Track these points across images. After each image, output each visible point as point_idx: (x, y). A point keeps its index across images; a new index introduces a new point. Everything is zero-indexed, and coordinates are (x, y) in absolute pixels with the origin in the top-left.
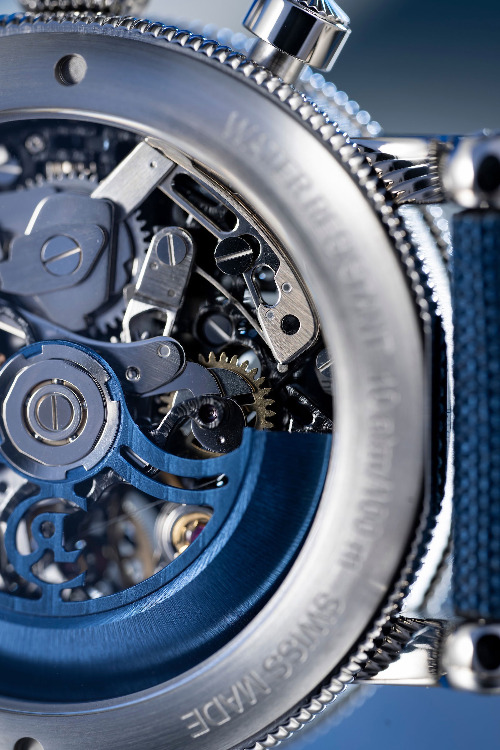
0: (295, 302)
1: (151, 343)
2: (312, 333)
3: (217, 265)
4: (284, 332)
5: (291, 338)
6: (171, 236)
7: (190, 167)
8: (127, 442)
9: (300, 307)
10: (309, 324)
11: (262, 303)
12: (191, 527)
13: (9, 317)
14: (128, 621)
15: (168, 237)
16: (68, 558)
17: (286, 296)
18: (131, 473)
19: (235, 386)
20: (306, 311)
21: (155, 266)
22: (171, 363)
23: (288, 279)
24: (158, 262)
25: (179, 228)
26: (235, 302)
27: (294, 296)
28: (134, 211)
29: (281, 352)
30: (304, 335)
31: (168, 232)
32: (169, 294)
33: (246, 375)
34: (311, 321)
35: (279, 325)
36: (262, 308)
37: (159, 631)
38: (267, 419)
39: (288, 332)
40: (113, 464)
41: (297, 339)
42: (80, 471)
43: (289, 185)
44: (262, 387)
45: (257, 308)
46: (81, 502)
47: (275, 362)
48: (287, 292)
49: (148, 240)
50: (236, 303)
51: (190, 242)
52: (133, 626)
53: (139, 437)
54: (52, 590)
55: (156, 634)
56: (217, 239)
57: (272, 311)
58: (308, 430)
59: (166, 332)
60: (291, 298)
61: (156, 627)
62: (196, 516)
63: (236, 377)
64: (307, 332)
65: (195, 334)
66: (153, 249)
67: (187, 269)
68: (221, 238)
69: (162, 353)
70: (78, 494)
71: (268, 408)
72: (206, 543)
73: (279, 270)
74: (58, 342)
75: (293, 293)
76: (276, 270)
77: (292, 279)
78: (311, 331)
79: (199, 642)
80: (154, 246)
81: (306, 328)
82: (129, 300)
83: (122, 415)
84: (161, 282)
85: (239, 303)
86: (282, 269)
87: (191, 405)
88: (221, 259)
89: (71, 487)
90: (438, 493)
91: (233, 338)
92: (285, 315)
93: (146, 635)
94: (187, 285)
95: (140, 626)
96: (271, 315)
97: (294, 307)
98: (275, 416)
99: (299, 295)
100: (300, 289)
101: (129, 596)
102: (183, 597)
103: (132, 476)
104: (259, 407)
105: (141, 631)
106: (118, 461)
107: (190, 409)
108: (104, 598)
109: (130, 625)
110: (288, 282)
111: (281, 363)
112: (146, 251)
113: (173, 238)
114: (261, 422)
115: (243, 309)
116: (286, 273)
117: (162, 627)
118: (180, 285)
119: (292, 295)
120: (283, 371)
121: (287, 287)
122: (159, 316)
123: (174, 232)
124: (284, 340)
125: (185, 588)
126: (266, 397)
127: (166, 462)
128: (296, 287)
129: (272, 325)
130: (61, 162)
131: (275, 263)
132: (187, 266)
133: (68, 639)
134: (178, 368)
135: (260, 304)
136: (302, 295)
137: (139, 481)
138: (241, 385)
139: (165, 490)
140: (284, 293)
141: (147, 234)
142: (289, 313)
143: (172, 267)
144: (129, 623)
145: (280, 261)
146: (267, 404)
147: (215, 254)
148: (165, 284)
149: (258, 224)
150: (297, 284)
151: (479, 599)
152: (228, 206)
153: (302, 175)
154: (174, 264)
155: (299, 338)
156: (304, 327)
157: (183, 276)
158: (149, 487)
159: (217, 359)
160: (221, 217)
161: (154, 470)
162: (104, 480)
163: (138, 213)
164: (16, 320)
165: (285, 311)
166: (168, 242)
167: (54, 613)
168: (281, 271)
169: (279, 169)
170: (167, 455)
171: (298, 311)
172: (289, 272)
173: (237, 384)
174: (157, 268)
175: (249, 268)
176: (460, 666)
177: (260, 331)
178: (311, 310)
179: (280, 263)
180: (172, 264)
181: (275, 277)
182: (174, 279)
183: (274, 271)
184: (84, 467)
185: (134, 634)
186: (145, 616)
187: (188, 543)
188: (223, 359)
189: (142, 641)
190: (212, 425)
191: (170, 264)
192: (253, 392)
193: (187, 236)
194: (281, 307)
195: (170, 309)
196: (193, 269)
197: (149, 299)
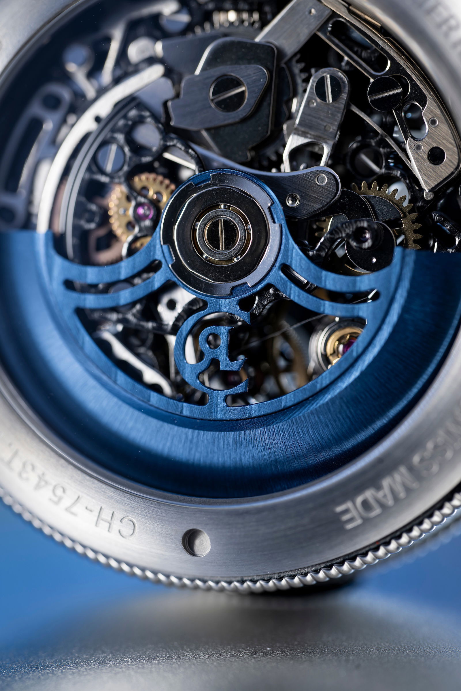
0: (441, 135)
1: (309, 172)
2: (456, 164)
3: (370, 102)
4: (431, 162)
5: (437, 168)
6: (329, 76)
7: (346, 13)
8: (288, 261)
9: (446, 140)
10: (454, 155)
11: (411, 137)
12: (343, 341)
13: (181, 149)
14: (287, 424)
15: (325, 77)
16: (232, 366)
17: (433, 130)
18: (291, 289)
19: (385, 212)
20: (451, 144)
21: (313, 103)
22: (327, 190)
23: (435, 114)
24: (316, 100)
25: (335, 69)
26: (386, 136)
27: (441, 130)
28: (295, 55)
29: (428, 181)
30: (449, 165)
31: (325, 72)
32: (326, 129)
33: (396, 201)
34: (455, 153)
35: (426, 157)
36: (410, 141)
37: (315, 433)
38: (415, 241)
39: (434, 163)
40: (275, 281)
41: (443, 169)
42: (244, 287)
43: (439, 26)
44: (410, 212)
45: (405, 142)
46: (245, 315)
47: (422, 190)
48: (434, 126)
49: (306, 81)
50: (386, 138)
51: (345, 81)
52: (292, 428)
53: (299, 256)
54: (217, 396)
55: (313, 436)
56: (369, 79)
57: (420, 143)
58: (452, 252)
59: (322, 163)
60: (437, 132)
61: (312, 429)
62: (348, 330)
63: (386, 203)
64: (452, 162)
65: (349, 166)
66: (311, 88)
67: (342, 106)
68: (373, 78)
69: (319, 181)
70: (242, 308)
71: (415, 231)
72: (361, 352)
73: (426, 106)
74: (225, 171)
75: (439, 127)
76: (424, 108)
77: (438, 114)
78: (455, 161)
79: (351, 444)
80: (312, 85)
81: (451, 159)
82: (289, 135)
83: (284, 237)
84: (319, 118)
85: (389, 137)
86: (429, 105)
87: (346, 227)
88: (373, 97)
89: (236, 302)
91: (383, 170)
92: (432, 147)
93: (303, 437)
94: (342, 120)
95: (298, 428)
96: (419, 147)
97: (440, 140)
98: (422, 238)
99: (445, 129)
100: (446, 123)
101: (288, 401)
102: (337, 402)
103: (292, 292)
104: (407, 230)
105: (299, 433)
106: (279, 278)
107: (345, 231)
108: (265, 402)
109: (289, 427)
110: (435, 117)
111: (427, 191)
112: (305, 91)
113: (330, 77)
114: (409, 244)
115: (393, 143)
116: (433, 109)
117: (318, 429)
118: (336, 120)
119: (438, 129)
120: (429, 199)
121: (433, 122)
122: (316, 149)
123: (331, 72)
124: (431, 170)
125: (339, 393)
126: (413, 222)
127: (323, 279)
128: (442, 122)
129: (420, 156)
130: (227, 11)
131: (423, 101)
132: (342, 103)
133: (231, 441)
134: (334, 195)
135: (409, 138)
136: (448, 129)
137: (299, 296)
138: (391, 211)
139: (322, 304)
140: (431, 127)
141: (304, 76)
142: (435, 145)
143: (329, 104)
144: (288, 425)
145: (428, 98)
146: (415, 228)
147: (368, 92)
148: (322, 120)
149: (407, 65)
150: (443, 118)
152: (380, 49)
153: (452, 17)
154: (331, 101)
155: (444, 168)
156: (449, 158)
157: (338, 112)
158: (307, 302)
159: (369, 188)
160: (373, 59)
161: (312, 286)
162: (265, 296)
163: (298, 56)
164: (187, 152)
165: (432, 143)
166: (325, 81)
167: (219, 416)
168: (429, 108)
169: (430, 11)
170: (324, 273)
171: (444, 143)
172: (435, 109)
173: (387, 209)
174: (315, 104)
175: (399, 105)
177: (408, 163)
178: (456, 143)
179: (428, 100)
180: (329, 101)
181: (423, 113)
182: (330, 116)
183: (422, 108)
184: (248, 283)
185: (292, 436)
186: (303, 419)
187: (340, 356)
188: (375, 187)
189: (299, 442)
190: (365, 245)
191: (327, 101)
192: (402, 218)
193: (342, 76)
194: (429, 140)
195: (326, 143)
196: (347, 106)
197: (308, 133)
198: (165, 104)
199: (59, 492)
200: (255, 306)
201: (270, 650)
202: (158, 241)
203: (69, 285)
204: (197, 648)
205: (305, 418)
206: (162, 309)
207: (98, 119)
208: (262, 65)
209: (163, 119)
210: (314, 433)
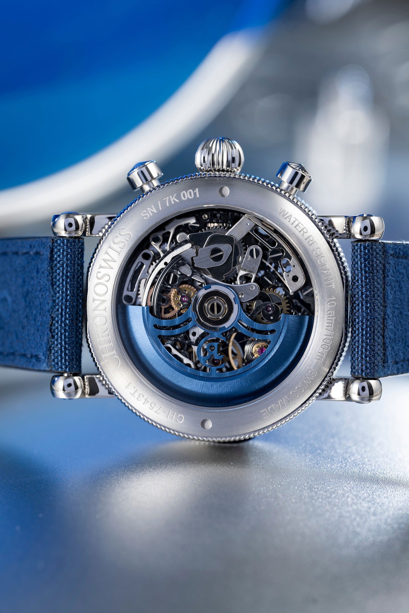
0: (297, 271)
1: (247, 285)
2: (303, 282)
3: (270, 258)
4: (293, 281)
5: (296, 284)
8: (241, 318)
9: (299, 273)
15: (253, 249)
16: (219, 357)
18: (242, 328)
19: (276, 300)
20: (301, 274)
22: (255, 291)
24: (249, 258)
25: (257, 246)
27: (298, 269)
29: (292, 288)
30: (300, 282)
31: (253, 247)
32: (253, 268)
33: (279, 295)
35: (291, 279)
36: (285, 273)
38: (287, 311)
40: (236, 326)
41: (298, 284)
44: (285, 300)
45: (283, 273)
47: (289, 291)
49: (246, 250)
50: (275, 271)
51: (261, 250)
53: (245, 316)
54: (213, 369)
56: (270, 250)
57: (289, 274)
58: (300, 315)
59: (253, 281)
62: (261, 344)
63: (276, 296)
65: (261, 282)
67: (260, 260)
69: (251, 288)
72: (268, 353)
73: (291, 260)
74: (216, 284)
77: (297, 263)
80: (248, 252)
82: (240, 270)
83: (239, 309)
84: (250, 264)
85: (277, 271)
86: (293, 260)
88: (271, 256)
89: (220, 333)
90: (346, 337)
91: (274, 284)
92: (293, 275)
94: (260, 265)
96: (288, 276)
97: (297, 273)
100: (299, 267)
101: (240, 370)
103: (243, 330)
104: (284, 306)
107: (262, 307)
110: (295, 264)
111: (291, 292)
112: (245, 254)
113: (255, 249)
115: (278, 273)
118: (257, 265)
119: (296, 269)
120: (292, 295)
121: (294, 266)
122: (250, 276)
123: (255, 247)
124: (293, 284)
126: (286, 303)
127: (254, 325)
129: (289, 279)
130: (214, 223)
131: (290, 258)
134: (257, 293)
136: (300, 269)
139: (254, 335)
140: (293, 268)
141: (244, 248)
142: (295, 275)
145: (292, 257)
146: (287, 306)
147: (269, 254)
148: (252, 265)
149: (284, 244)
150: (298, 265)
151: (362, 371)
152: (273, 238)
154: (255, 258)
156: (301, 279)
157: (258, 262)
158: (247, 333)
159: (270, 290)
160: (271, 242)
161: (250, 328)
162: (232, 331)
163: (242, 241)
164: (200, 276)
167: (212, 376)
170: (255, 323)
172: (296, 261)
173: (277, 298)
175: (280, 260)
176: (354, 393)
177: (284, 281)
178: (303, 274)
181: (290, 263)
182: (255, 263)
183: (289, 261)
184: (225, 327)
187: (259, 353)
188: (272, 290)
192: (282, 302)
193: (260, 248)
194: (292, 272)
195: (253, 273)
196: (262, 259)
197: (246, 270)
198: (192, 258)
199: (153, 405)
200: (227, 335)
201: (233, 464)
202: (191, 311)
203: (155, 326)
204: (205, 463)
205: (247, 377)
206: (191, 336)
207: (166, 264)
208: (229, 244)
209: (191, 264)
210: (250, 383)
